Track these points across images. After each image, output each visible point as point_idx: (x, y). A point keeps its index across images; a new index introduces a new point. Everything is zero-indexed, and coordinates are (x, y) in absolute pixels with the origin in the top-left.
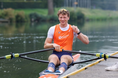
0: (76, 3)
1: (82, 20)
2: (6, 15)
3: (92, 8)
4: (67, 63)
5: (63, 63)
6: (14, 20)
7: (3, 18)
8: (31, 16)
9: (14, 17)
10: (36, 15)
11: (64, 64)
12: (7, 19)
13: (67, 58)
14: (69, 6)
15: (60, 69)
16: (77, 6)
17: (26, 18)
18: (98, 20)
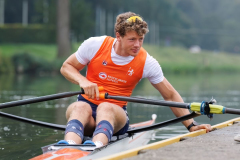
3: (162, 45)
4: (112, 123)
5: (103, 122)
8: (15, 59)
10: (27, 59)
11: (104, 126)
13: (112, 110)
15: (95, 137)
17: (5, 65)
18: (177, 72)
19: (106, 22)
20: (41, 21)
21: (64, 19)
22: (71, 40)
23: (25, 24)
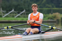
2: (55, 17)
6: (60, 21)
7: (53, 19)
9: (60, 19)
12: (55, 20)
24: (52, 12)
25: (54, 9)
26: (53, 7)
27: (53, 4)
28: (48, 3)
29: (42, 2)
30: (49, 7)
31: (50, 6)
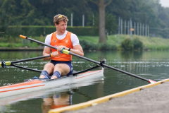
0: (132, 30)
1: (139, 49)
3: (151, 36)
14: (123, 33)
16: (133, 32)
18: (158, 50)
19: (123, 25)
20: (91, 25)
21: (102, 24)
22: (106, 34)
23: (83, 26)
24: (45, 33)
25: (48, 27)
26: (47, 24)
27: (46, 19)
28: (38, 17)
29: (26, 15)
30: (40, 25)
31: (42, 21)
